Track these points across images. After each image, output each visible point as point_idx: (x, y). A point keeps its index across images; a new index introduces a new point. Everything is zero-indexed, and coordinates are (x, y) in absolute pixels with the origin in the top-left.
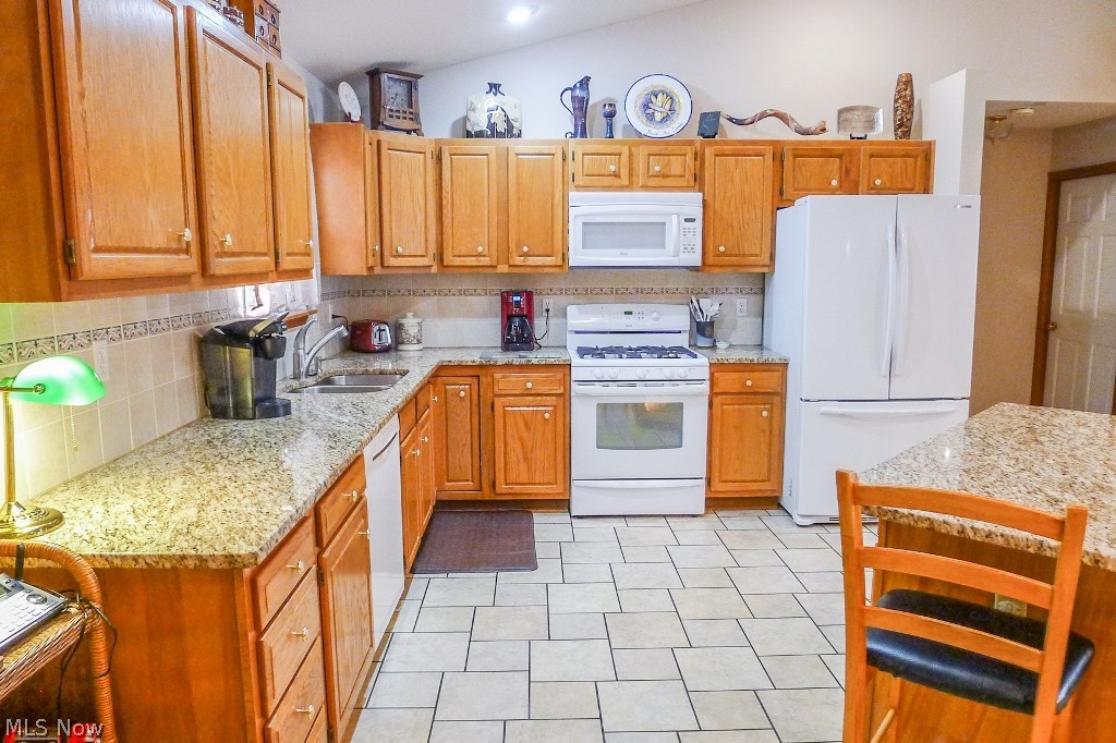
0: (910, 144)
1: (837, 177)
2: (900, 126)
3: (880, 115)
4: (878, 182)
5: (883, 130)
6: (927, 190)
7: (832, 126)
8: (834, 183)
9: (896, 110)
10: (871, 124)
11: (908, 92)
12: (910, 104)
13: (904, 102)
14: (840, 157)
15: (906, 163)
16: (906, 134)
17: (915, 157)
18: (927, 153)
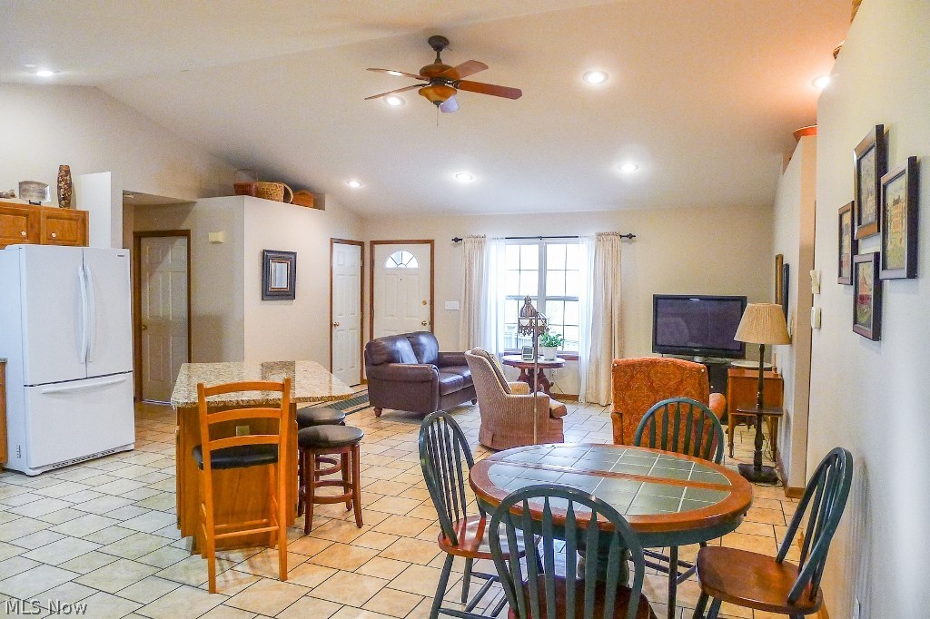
0: (72, 212)
1: (25, 229)
2: (64, 199)
3: (48, 189)
4: (54, 235)
5: (50, 200)
6: (85, 243)
7: (17, 193)
8: (24, 233)
9: (59, 188)
10: (43, 195)
11: (68, 178)
12: (70, 185)
13: (66, 184)
14: (27, 216)
15: (70, 224)
16: (68, 205)
17: (77, 220)
18: (82, 219)
